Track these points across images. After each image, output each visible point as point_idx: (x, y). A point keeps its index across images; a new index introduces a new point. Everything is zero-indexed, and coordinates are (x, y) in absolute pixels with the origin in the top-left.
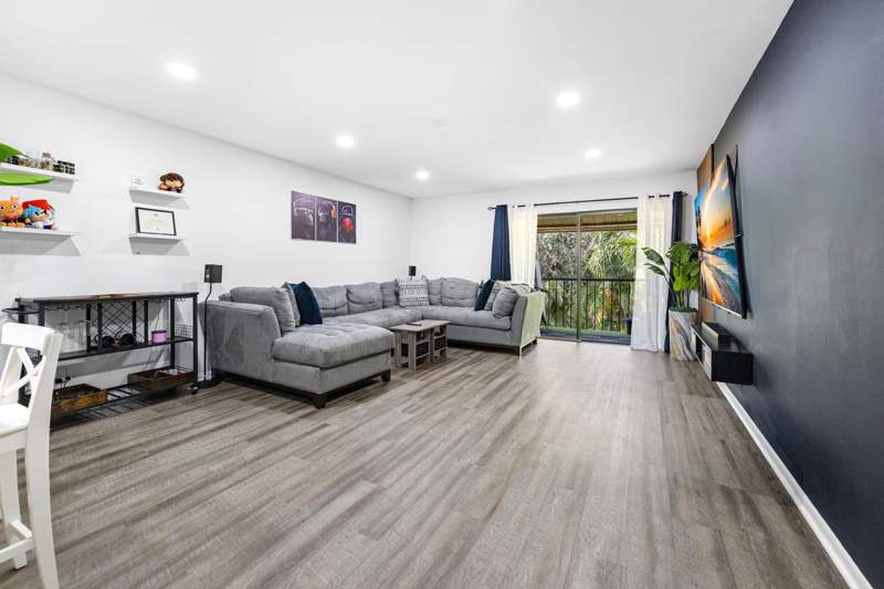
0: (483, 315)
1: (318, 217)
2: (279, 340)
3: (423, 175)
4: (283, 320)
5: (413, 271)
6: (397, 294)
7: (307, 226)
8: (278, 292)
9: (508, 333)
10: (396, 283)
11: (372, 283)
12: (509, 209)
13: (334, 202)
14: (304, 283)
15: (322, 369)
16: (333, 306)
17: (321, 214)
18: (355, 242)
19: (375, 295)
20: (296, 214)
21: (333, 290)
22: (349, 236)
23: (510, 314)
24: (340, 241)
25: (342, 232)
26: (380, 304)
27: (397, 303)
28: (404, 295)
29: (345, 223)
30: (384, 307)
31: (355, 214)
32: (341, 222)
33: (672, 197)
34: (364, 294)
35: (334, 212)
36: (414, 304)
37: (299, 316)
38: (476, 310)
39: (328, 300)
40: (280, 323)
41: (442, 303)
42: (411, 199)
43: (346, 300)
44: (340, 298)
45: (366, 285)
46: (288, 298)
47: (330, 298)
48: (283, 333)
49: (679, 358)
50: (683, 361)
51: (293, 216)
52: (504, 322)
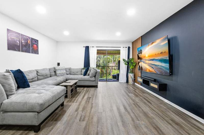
0: (86, 77)
1: (22, 42)
2: (6, 101)
3: (66, 33)
4: (8, 89)
5: (59, 64)
6: (55, 72)
7: (16, 45)
8: (4, 75)
9: (94, 82)
10: (54, 68)
11: (46, 68)
12: (90, 47)
13: (29, 38)
14: (19, 70)
15: (38, 112)
16: (32, 78)
17: (23, 41)
18: (38, 54)
19: (48, 72)
20: (10, 39)
21: (30, 72)
22: (36, 51)
23: (95, 76)
24: (32, 53)
25: (33, 49)
26: (49, 76)
27: (56, 75)
28: (58, 72)
29: (34, 46)
30: (50, 77)
31: (38, 43)
32: (32, 46)
33: (128, 48)
34: (44, 73)
35: (29, 41)
36: (62, 75)
37: (17, 85)
38: (84, 76)
39: (29, 76)
40: (6, 91)
41: (70, 74)
42: (57, 42)
43: (36, 75)
44: (34, 75)
45: (44, 69)
46: (11, 78)
47: (29, 75)
48: (8, 96)
49: (131, 84)
50: (132, 84)
51: (8, 40)
52: (93, 79)
